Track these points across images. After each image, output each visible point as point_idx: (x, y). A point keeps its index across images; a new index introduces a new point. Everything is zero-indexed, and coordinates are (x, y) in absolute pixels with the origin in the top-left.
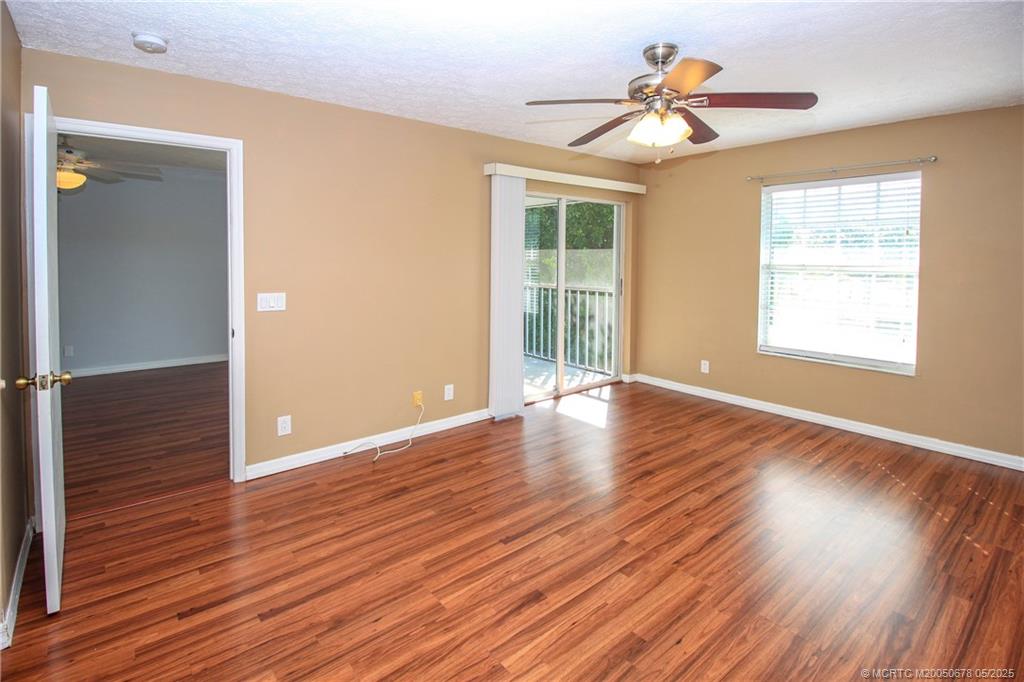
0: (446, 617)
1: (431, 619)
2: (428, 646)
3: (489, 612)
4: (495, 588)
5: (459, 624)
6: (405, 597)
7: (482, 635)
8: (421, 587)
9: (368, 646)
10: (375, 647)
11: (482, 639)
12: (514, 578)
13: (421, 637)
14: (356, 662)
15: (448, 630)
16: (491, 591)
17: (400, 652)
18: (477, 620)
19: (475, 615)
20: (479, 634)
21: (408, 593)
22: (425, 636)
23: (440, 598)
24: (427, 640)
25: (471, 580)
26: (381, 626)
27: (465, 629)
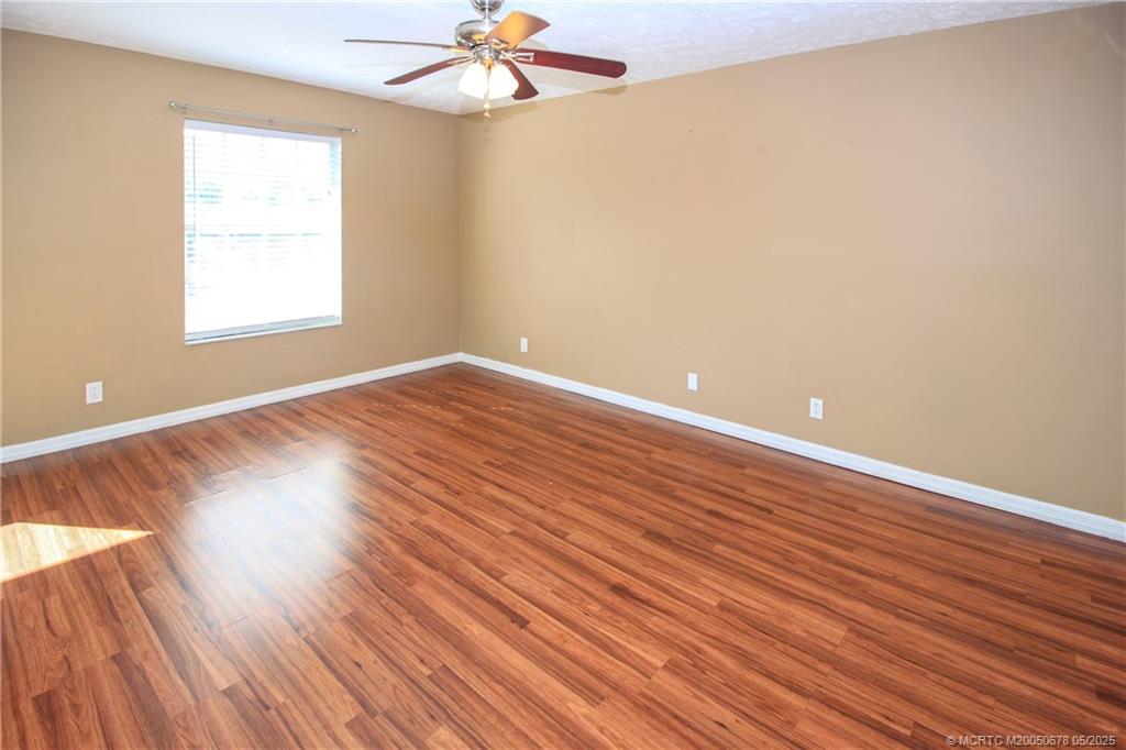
0: (681, 656)
1: (693, 669)
2: (729, 663)
3: (656, 622)
4: (618, 621)
5: (687, 643)
6: (669, 706)
7: (691, 623)
8: (643, 695)
9: (762, 719)
10: (760, 711)
11: (695, 622)
12: (595, 608)
13: (721, 671)
14: (789, 722)
15: (699, 650)
16: (624, 624)
17: (749, 684)
18: (674, 629)
19: (668, 633)
20: (692, 626)
21: (659, 705)
22: (719, 668)
23: (656, 668)
24: (723, 665)
25: (613, 645)
26: (728, 716)
27: (690, 637)
